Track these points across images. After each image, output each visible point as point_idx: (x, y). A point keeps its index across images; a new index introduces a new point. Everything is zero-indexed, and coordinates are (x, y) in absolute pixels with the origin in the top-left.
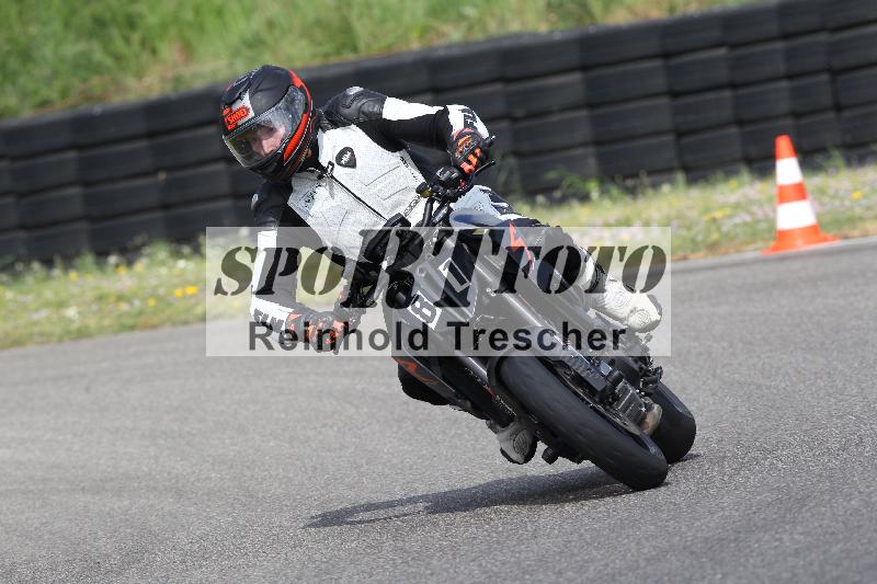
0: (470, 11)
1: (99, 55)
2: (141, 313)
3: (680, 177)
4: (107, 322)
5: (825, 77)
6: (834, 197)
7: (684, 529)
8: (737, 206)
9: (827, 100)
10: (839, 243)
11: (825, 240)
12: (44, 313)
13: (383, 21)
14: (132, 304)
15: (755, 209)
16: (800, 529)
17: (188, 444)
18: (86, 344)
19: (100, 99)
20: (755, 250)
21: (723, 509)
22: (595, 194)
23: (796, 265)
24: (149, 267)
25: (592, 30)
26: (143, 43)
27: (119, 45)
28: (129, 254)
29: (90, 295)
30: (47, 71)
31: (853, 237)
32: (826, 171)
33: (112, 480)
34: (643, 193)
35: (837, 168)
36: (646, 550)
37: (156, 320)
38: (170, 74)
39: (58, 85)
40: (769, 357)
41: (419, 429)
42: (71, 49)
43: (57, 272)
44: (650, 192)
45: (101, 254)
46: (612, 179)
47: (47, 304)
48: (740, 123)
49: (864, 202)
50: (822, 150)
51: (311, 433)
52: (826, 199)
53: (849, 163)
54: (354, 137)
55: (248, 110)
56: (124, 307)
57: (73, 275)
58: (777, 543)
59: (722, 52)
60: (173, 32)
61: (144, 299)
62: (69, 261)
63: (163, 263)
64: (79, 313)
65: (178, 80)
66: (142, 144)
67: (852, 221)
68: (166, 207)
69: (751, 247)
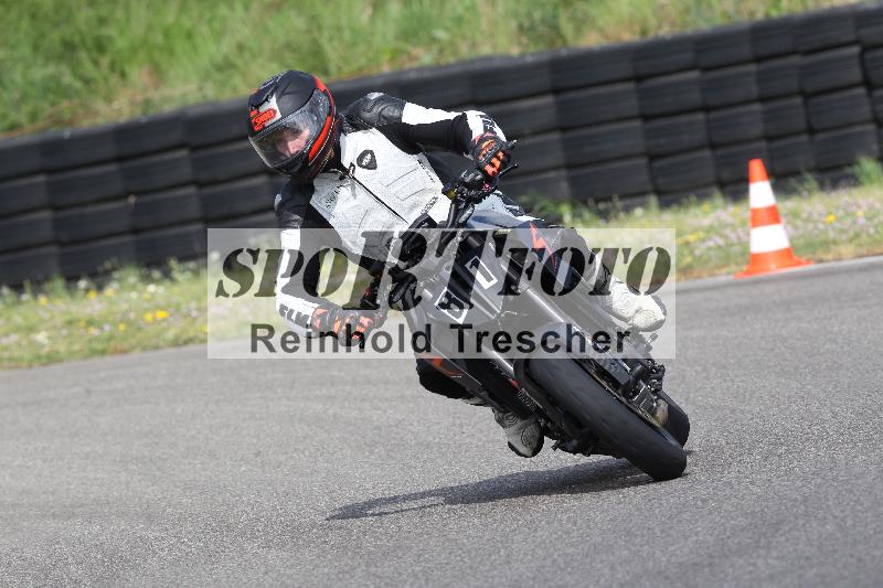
0: (440, 34)
1: (68, 79)
2: (110, 338)
3: (653, 200)
4: (76, 347)
5: (798, 100)
6: (808, 220)
7: (658, 553)
8: (710, 230)
9: (800, 123)
10: (813, 267)
11: (799, 263)
12: (14, 338)
13: (354, 44)
14: (102, 329)
15: (728, 232)
16: (774, 553)
17: (159, 469)
18: (56, 368)
19: (71, 123)
20: (728, 274)
21: (697, 534)
22: (567, 218)
23: (769, 289)
24: (118, 291)
25: (564, 52)
26: (112, 66)
27: (88, 68)
28: (99, 279)
29: (59, 320)
30: (16, 96)
31: (828, 261)
32: (800, 194)
33: (82, 505)
34: (616, 217)
35: (810, 192)
36: (620, 576)
37: (126, 345)
38: (139, 98)
39: (26, 109)
40: (742, 381)
41: (391, 453)
42: (40, 72)
43: (26, 297)
44: (622, 215)
45: (71, 279)
46: (585, 203)
47: (17, 329)
48: (713, 146)
49: (838, 226)
50: (796, 174)
51: (282, 458)
52: (799, 222)
53: (822, 186)
54: (374, 140)
55: (275, 112)
56: (94, 331)
57: (43, 300)
58: (751, 568)
59: (694, 74)
60: (142, 55)
61: (115, 324)
62: (39, 286)
63: (133, 288)
64: (49, 338)
65: (147, 102)
66: (113, 168)
67: (826, 244)
68: (135, 231)
69: (724, 271)
